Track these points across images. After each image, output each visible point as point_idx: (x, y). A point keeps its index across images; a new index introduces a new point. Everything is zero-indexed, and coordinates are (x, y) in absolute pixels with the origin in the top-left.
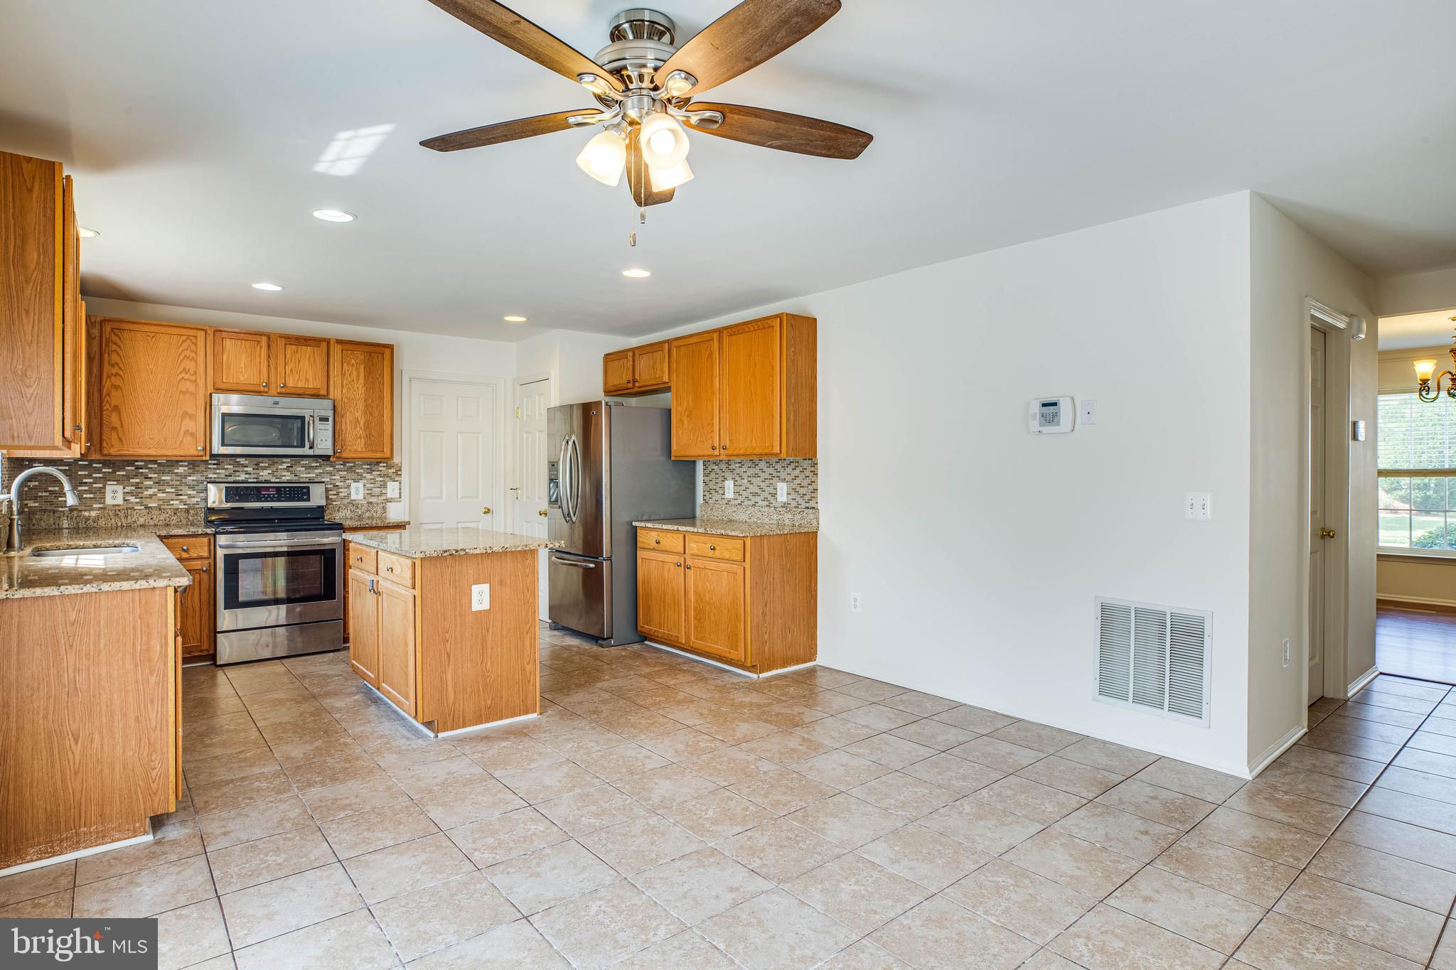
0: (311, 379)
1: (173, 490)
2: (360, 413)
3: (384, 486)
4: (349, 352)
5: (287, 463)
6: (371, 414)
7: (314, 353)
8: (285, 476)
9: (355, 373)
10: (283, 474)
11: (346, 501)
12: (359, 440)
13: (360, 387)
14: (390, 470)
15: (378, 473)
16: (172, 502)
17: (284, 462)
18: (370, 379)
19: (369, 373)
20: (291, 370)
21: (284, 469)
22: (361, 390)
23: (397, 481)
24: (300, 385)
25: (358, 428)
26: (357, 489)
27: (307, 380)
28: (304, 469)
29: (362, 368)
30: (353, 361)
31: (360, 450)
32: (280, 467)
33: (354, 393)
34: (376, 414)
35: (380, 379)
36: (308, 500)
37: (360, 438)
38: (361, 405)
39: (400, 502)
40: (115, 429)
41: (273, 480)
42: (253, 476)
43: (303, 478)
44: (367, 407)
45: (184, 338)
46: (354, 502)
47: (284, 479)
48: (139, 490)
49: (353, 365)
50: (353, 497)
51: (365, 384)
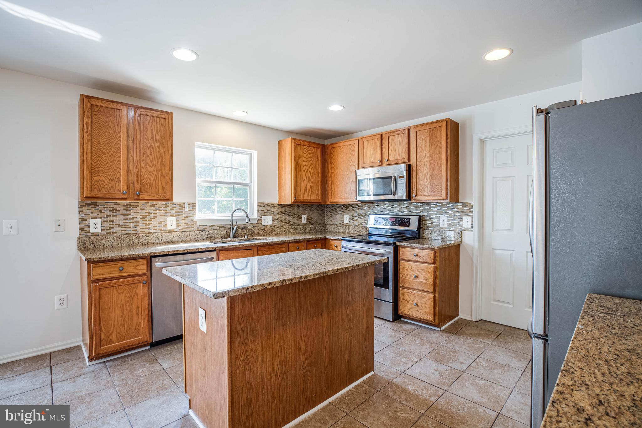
0: (401, 154)
1: (363, 218)
2: (427, 170)
3: (461, 219)
4: (420, 131)
5: (406, 204)
6: (433, 170)
7: (402, 138)
8: (405, 211)
9: (424, 145)
10: (405, 210)
11: (437, 228)
12: (426, 188)
13: (427, 153)
14: (465, 208)
15: (457, 210)
16: (363, 223)
17: (404, 204)
18: (433, 146)
19: (432, 143)
20: (392, 150)
21: (405, 208)
22: (428, 154)
23: (470, 216)
24: (395, 158)
25: (426, 180)
26: (443, 220)
27: (399, 154)
28: (414, 207)
29: (428, 141)
30: (423, 137)
31: (427, 195)
32: (403, 206)
33: (424, 157)
34: (436, 169)
35: (439, 145)
36: (409, 226)
37: (427, 186)
38: (427, 165)
39: (472, 231)
40: (332, 191)
41: (400, 214)
42: (391, 211)
43: (414, 213)
44: (431, 165)
45: (351, 145)
46: (441, 229)
47: (405, 213)
48: (353, 217)
49: (423, 139)
50: (441, 226)
51: (430, 150)
